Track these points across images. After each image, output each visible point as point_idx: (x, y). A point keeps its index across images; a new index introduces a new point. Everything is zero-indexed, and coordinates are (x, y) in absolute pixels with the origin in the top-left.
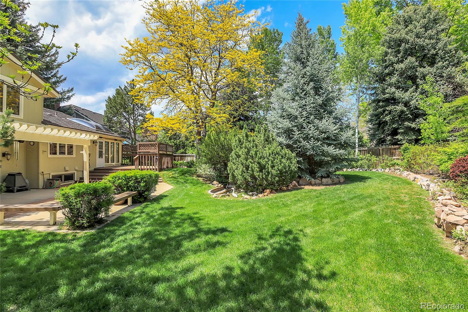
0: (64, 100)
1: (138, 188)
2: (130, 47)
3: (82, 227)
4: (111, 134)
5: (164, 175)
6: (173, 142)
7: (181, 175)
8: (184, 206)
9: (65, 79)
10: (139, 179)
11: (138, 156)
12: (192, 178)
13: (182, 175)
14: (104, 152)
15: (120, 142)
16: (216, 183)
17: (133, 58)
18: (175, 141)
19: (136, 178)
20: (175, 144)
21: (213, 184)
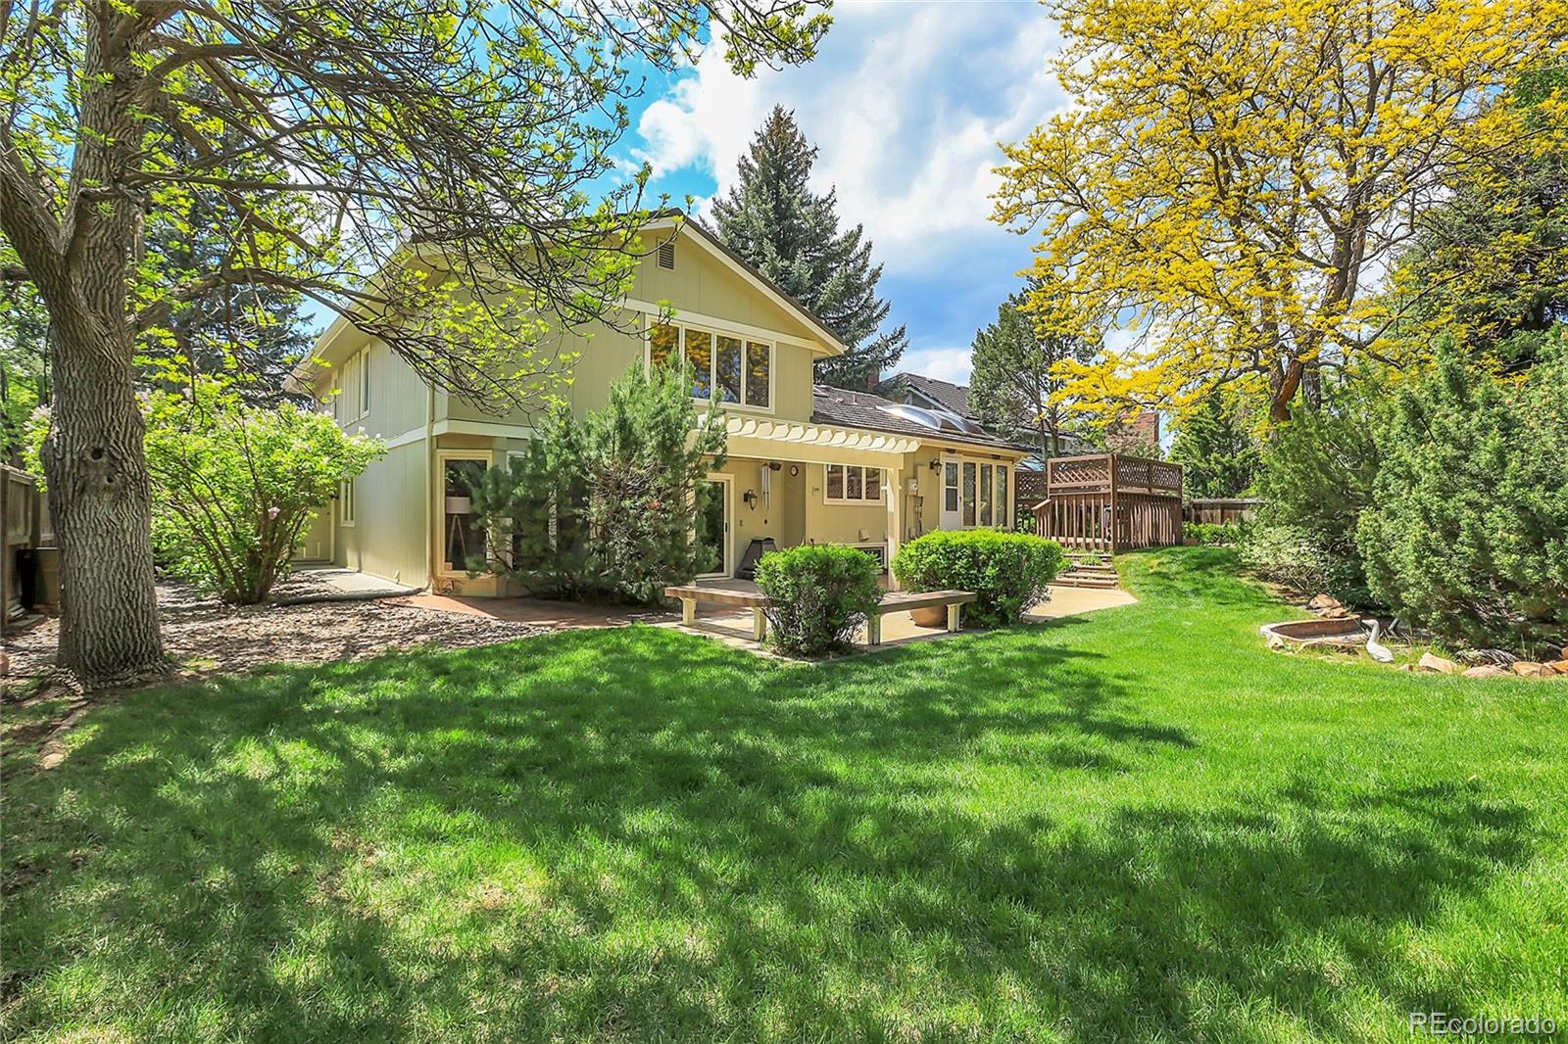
0: (885, 364)
1: (978, 582)
2: (1015, 165)
3: (793, 651)
4: (981, 441)
5: (1128, 565)
6: (1217, 462)
7: (1191, 570)
8: (1107, 652)
9: (886, 309)
10: (981, 553)
11: (1047, 501)
12: (1232, 580)
13: (1197, 569)
14: (960, 494)
15: (1008, 464)
16: (1329, 602)
17: (1029, 195)
18: (1223, 456)
19: (975, 553)
20: (1225, 469)
21: (1311, 608)
